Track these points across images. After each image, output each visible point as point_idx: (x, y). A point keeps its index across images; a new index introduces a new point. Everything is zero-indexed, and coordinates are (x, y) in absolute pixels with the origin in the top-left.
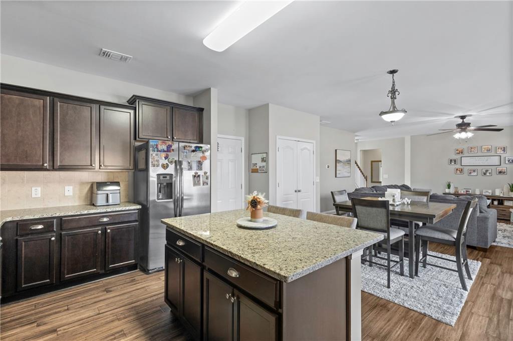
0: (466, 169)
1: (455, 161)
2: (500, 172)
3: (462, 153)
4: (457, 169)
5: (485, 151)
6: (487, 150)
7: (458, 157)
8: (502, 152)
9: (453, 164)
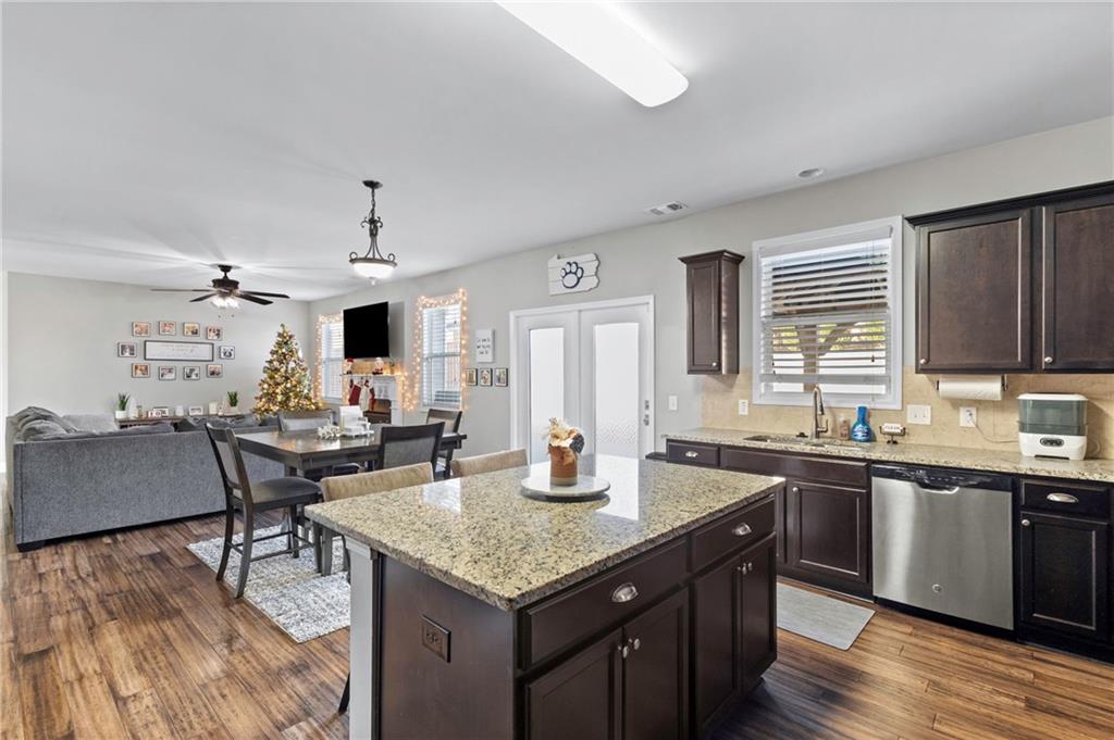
0: (154, 366)
1: (132, 349)
2: (213, 373)
3: (146, 332)
4: (136, 368)
5: (190, 334)
6: (193, 332)
7: (137, 341)
8: (216, 338)
9: (127, 354)
